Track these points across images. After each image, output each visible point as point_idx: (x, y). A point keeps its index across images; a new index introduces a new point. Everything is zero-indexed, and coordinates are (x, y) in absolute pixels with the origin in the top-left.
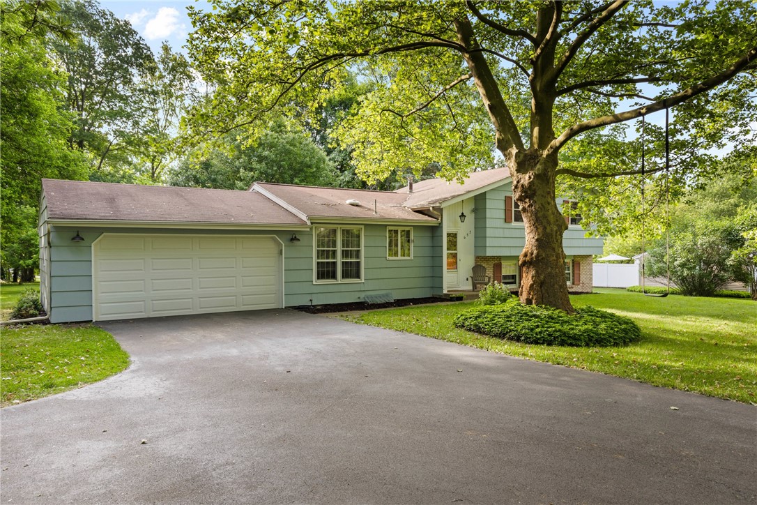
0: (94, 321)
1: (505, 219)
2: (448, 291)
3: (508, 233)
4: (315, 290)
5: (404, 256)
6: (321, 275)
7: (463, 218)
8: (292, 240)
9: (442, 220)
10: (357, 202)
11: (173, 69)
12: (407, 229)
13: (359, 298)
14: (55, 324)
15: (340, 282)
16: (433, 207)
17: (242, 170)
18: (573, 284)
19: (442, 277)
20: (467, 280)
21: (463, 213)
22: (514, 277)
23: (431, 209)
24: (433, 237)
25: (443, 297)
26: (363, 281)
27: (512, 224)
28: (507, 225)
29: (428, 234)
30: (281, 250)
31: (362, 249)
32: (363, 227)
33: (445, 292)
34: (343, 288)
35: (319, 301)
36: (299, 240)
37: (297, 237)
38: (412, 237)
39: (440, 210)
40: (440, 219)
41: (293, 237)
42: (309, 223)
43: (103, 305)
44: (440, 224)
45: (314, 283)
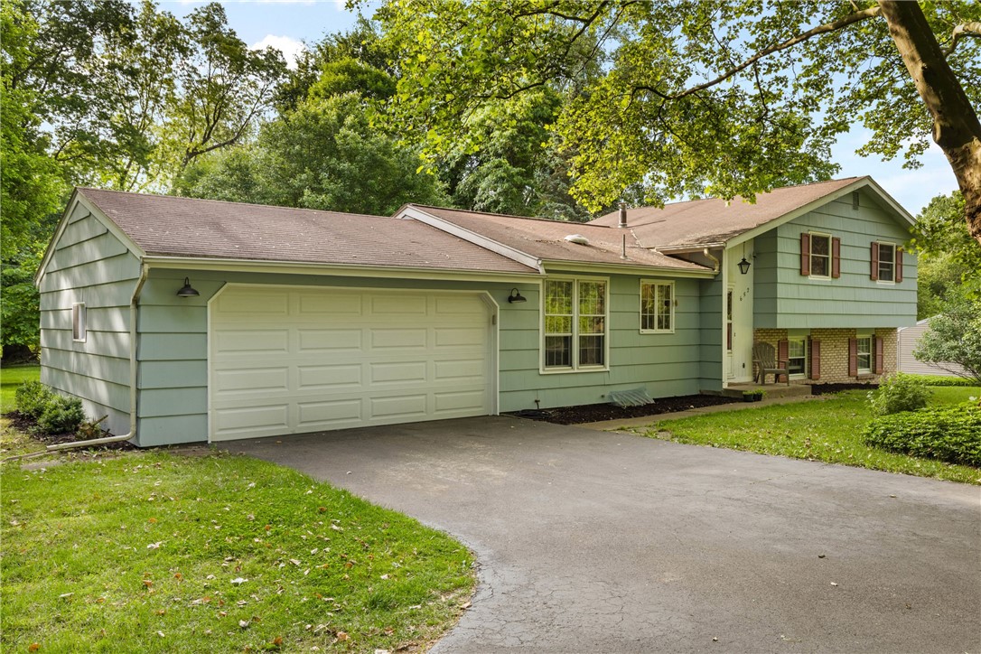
0: (209, 442)
1: (801, 270)
2: (730, 384)
3: (803, 292)
4: (544, 383)
5: (662, 328)
6: (552, 359)
7: (744, 268)
8: (511, 299)
9: (720, 269)
10: (583, 238)
11: (159, 37)
12: (666, 283)
13: (603, 396)
14: (147, 449)
15: (576, 371)
16: (709, 249)
17: (307, 192)
18: (874, 372)
19: (721, 362)
20: (744, 366)
21: (744, 260)
22: (800, 362)
23: (706, 252)
24: (701, 297)
25: (723, 395)
26: (608, 369)
27: (809, 278)
28: (802, 280)
29: (694, 292)
30: (494, 317)
31: (608, 315)
32: (608, 279)
33: (725, 386)
34: (581, 381)
35: (549, 401)
36: (524, 299)
37: (521, 295)
38: (673, 298)
39: (718, 253)
40: (717, 267)
41: (513, 295)
42: (542, 270)
43: (221, 412)
44: (715, 276)
45: (541, 372)
